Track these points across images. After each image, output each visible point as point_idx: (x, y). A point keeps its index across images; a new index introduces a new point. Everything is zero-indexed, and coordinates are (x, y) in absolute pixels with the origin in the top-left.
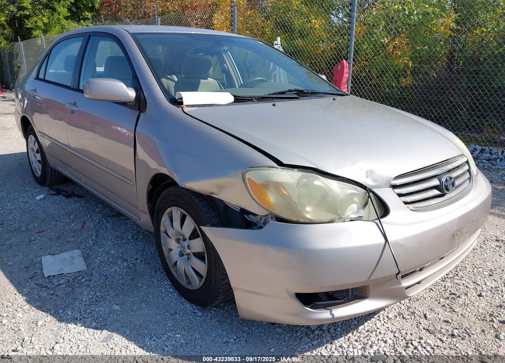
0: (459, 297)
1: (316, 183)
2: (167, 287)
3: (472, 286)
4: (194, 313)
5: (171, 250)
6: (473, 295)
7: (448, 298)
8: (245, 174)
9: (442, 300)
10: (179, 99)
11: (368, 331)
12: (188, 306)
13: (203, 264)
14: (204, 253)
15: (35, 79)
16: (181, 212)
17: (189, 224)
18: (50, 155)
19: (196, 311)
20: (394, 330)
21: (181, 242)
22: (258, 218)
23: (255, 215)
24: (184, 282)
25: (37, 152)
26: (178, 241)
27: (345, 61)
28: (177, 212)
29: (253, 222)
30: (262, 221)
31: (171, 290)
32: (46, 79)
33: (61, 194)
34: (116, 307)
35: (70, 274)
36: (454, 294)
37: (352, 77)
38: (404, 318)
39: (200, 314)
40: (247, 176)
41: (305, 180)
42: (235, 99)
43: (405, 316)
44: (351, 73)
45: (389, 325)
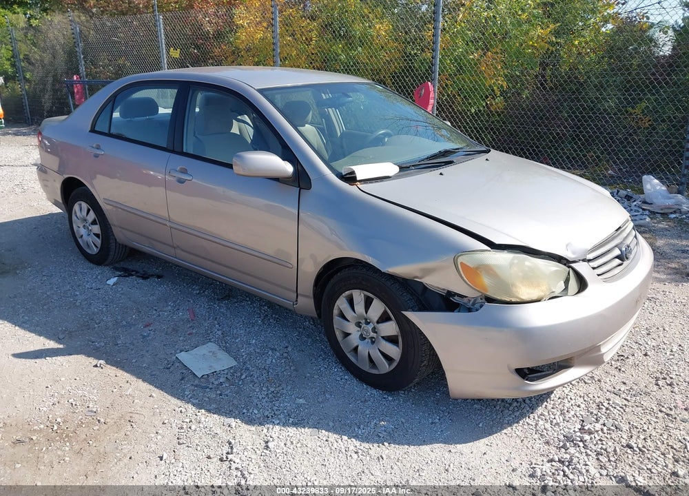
0: (628, 358)
1: (527, 263)
2: (341, 374)
3: (635, 346)
4: (385, 398)
5: (349, 334)
6: (639, 355)
7: (618, 360)
8: (457, 259)
9: (613, 363)
10: (346, 174)
11: (559, 398)
12: (374, 392)
13: (395, 347)
14: (397, 336)
15: (90, 131)
16: (365, 295)
17: (378, 308)
18: (120, 227)
19: (386, 396)
20: (582, 395)
21: (363, 325)
22: (465, 300)
23: (462, 296)
24: (366, 367)
25: (94, 223)
26: (358, 325)
27: (429, 83)
28: (359, 296)
29: (459, 304)
30: (471, 303)
31: (346, 377)
32: (111, 132)
33: (132, 275)
34: (302, 401)
35: (223, 370)
36: (622, 356)
37: (438, 103)
38: (586, 383)
39: (390, 398)
40: (460, 260)
41: (516, 261)
42: (400, 168)
43: (586, 381)
44: (436, 97)
45: (575, 391)
